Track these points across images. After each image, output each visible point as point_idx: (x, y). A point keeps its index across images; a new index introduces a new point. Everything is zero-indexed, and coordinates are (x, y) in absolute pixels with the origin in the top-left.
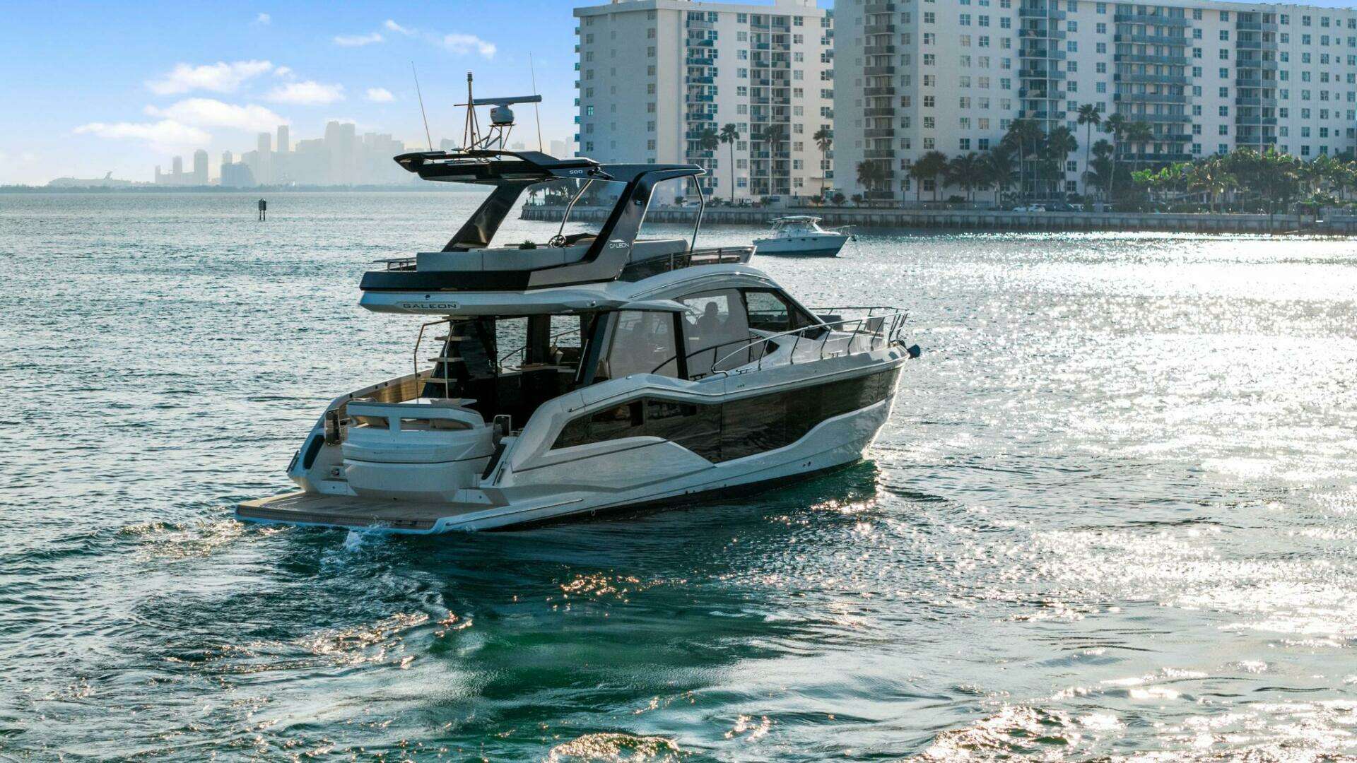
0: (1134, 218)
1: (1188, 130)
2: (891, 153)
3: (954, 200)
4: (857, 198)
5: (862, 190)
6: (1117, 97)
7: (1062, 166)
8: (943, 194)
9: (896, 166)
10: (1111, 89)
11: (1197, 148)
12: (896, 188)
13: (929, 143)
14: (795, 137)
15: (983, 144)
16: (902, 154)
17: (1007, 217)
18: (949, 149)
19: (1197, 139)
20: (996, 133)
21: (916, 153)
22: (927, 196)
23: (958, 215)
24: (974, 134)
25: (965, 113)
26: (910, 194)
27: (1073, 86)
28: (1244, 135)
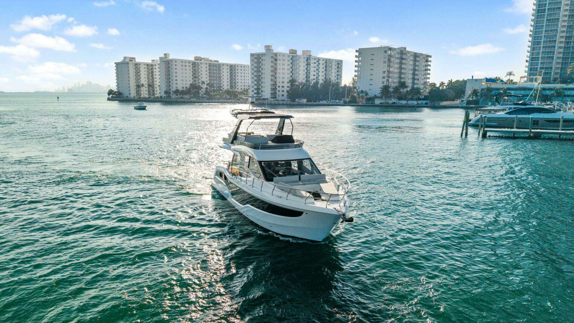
0: (210, 101)
1: (222, 85)
2: (170, 89)
3: (181, 97)
4: (164, 97)
5: (165, 96)
6: (209, 80)
7: (200, 92)
8: (179, 96)
9: (171, 91)
10: (208, 78)
11: (223, 89)
12: (171, 95)
13: (176, 87)
14: (155, 86)
15: (186, 88)
16: (172, 89)
17: (189, 101)
18: (180, 89)
19: (223, 87)
20: (188, 86)
21: (174, 89)
22: (177, 97)
23: (181, 100)
24: (185, 86)
25: (183, 82)
26: (173, 96)
27: (202, 78)
28: (231, 87)
